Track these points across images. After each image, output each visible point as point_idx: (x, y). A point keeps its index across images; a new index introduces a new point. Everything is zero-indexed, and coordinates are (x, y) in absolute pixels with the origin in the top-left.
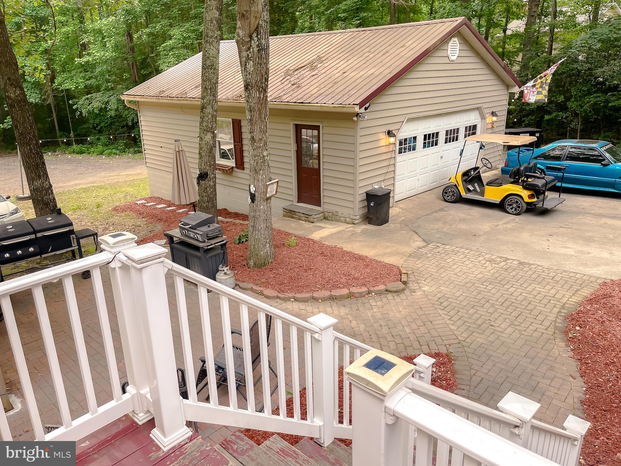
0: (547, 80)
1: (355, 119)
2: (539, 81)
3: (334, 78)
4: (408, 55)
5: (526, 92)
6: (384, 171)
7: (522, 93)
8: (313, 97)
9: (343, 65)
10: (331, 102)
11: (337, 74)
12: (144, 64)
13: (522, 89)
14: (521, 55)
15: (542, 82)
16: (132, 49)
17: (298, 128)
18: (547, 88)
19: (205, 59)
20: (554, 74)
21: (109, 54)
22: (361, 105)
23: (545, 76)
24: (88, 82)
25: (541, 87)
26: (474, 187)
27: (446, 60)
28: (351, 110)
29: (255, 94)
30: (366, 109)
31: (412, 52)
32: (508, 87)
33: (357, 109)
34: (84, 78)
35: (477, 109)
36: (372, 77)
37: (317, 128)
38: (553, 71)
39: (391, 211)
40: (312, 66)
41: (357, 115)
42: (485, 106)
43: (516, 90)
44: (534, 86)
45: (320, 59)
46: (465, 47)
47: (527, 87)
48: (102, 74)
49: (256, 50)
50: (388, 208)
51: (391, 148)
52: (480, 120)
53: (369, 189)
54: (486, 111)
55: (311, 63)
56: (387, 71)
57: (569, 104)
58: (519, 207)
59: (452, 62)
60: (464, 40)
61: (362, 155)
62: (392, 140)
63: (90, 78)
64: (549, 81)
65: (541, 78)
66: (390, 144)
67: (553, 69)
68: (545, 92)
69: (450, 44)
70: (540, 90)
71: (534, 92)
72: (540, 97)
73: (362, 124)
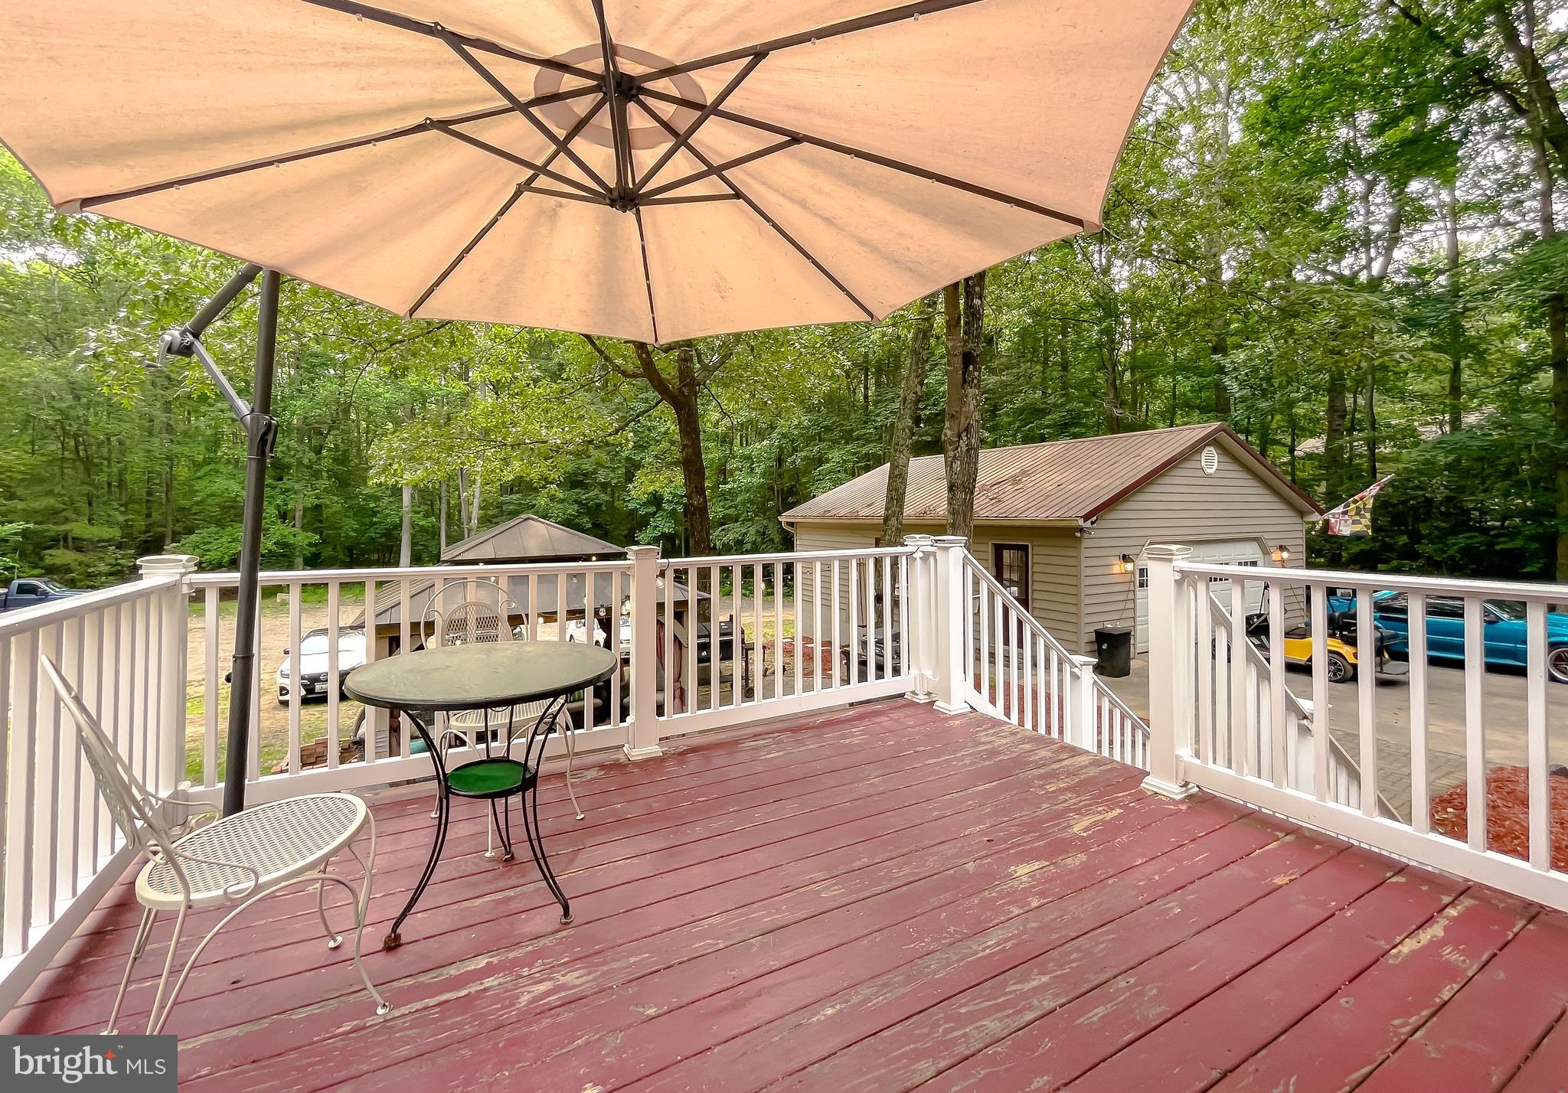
0: (1365, 504)
1: (1078, 534)
2: (1353, 506)
3: (1045, 491)
4: (1146, 464)
5: (1333, 520)
6: (1120, 606)
7: (1327, 522)
8: (1020, 511)
9: (1057, 478)
10: (1044, 515)
11: (1049, 487)
12: (791, 491)
13: (1325, 516)
14: (1324, 483)
15: (1357, 508)
16: (780, 476)
17: (999, 550)
18: (1368, 515)
19: (893, 468)
20: (1376, 497)
21: (756, 480)
22: (1086, 517)
23: (1361, 499)
24: (727, 512)
25: (1358, 513)
26: (1260, 640)
27: (1200, 473)
28: (1073, 524)
29: (961, 495)
30: (1092, 523)
31: (1150, 461)
32: (1302, 514)
33: (1081, 522)
34: (723, 507)
35: (1255, 539)
36: (1097, 489)
37: (1025, 548)
38: (1374, 492)
39: (1132, 663)
40: (1015, 480)
41: (1081, 530)
42: (1266, 536)
43: (1316, 517)
44: (1345, 513)
45: (1024, 473)
46: (1225, 459)
47: (1334, 515)
48: (744, 504)
49: (965, 449)
50: (1128, 659)
51: (1128, 578)
52: (1261, 555)
53: (1099, 627)
54: (1270, 543)
55: (1014, 477)
56: (1117, 483)
57: (1420, 548)
58: (1340, 670)
59: (1210, 476)
60: (1224, 450)
61: (1088, 581)
62: (1129, 566)
63: (730, 507)
64: (1370, 505)
65: (1355, 502)
66: (1126, 573)
67: (1374, 490)
68: (1366, 521)
69: (1203, 454)
70: (1358, 518)
71: (1346, 521)
72: (1358, 528)
73: (1086, 543)
